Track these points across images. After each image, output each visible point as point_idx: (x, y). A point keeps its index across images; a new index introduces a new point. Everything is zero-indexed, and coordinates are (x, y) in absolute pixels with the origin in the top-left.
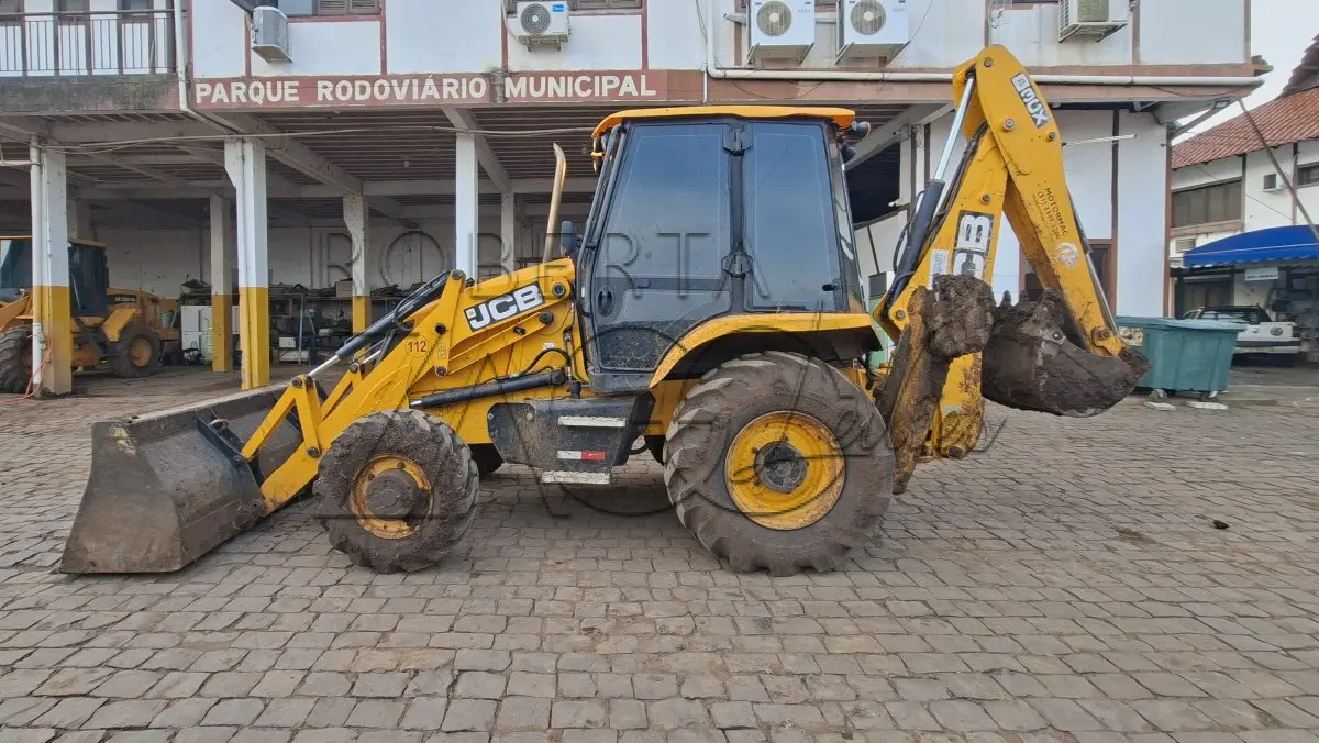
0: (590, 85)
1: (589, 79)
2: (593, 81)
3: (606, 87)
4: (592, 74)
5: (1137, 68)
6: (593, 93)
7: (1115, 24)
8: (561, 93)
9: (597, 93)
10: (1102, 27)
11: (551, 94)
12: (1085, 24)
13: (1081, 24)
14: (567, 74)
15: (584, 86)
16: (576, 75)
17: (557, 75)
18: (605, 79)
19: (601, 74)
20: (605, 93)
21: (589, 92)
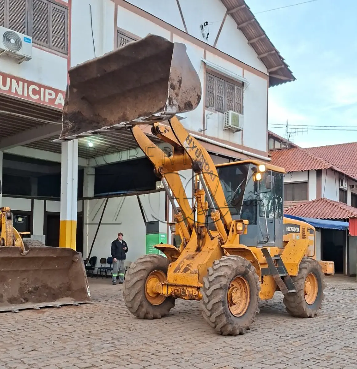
0: (39, 93)
1: (37, 89)
2: (40, 90)
3: (47, 97)
4: (40, 86)
5: (242, 147)
6: (40, 98)
7: (240, 129)
8: (20, 92)
9: (42, 99)
10: (236, 129)
11: (13, 91)
12: (233, 126)
13: (232, 126)
14: (24, 81)
15: (35, 92)
16: (30, 83)
17: (18, 80)
18: (47, 91)
19: (46, 87)
20: (47, 100)
21: (37, 97)
